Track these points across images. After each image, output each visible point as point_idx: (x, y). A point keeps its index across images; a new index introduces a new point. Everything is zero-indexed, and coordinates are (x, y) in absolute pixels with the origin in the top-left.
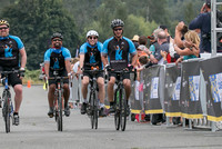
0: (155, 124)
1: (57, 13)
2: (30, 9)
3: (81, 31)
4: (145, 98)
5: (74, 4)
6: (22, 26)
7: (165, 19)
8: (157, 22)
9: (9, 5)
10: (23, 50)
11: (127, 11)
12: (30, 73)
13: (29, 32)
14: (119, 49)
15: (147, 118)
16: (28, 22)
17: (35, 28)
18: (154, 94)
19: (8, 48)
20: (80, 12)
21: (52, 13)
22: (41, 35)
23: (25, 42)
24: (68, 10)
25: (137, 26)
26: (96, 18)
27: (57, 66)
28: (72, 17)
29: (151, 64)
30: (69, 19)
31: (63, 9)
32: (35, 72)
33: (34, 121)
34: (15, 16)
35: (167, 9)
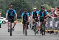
0: (51, 33)
1: (25, 4)
2: (18, 2)
3: (31, 8)
4: (48, 26)
5: (29, 1)
6: (16, 7)
7: (54, 5)
8: (51, 6)
9: (12, 1)
10: (16, 13)
11: (44, 3)
12: (18, 20)
13: (17, 9)
14: (43, 13)
15: (49, 32)
16: (17, 6)
17: (19, 8)
18: (51, 25)
19: (11, 13)
20: (31, 3)
21: (23, 4)
22: (21, 10)
23: (16, 11)
24: (28, 3)
25: (46, 7)
26: (35, 5)
27: (25, 18)
28: (29, 5)
29: (50, 17)
30: (28, 5)
31: (26, 3)
32: (19, 19)
33: (19, 33)
34: (14, 4)
35: (54, 2)
